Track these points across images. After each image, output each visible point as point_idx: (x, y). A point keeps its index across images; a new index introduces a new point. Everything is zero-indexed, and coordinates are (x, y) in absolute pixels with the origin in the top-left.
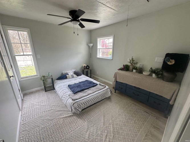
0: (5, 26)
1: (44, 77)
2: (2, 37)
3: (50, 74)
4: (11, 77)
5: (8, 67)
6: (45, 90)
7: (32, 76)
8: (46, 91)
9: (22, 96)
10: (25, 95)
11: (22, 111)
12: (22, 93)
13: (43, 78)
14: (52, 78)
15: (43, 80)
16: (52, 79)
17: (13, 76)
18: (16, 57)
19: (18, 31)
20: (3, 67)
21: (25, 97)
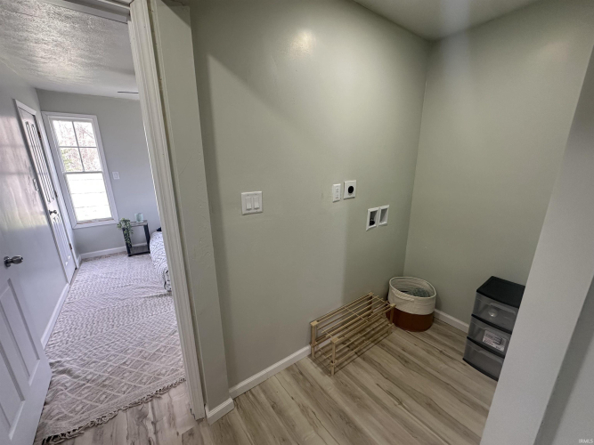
0: (47, 113)
1: (125, 221)
2: (40, 136)
3: (142, 215)
4: (51, 213)
5: (48, 193)
6: (129, 252)
7: (100, 220)
8: (130, 256)
9: (77, 261)
10: (83, 261)
11: (71, 284)
12: (77, 257)
13: (123, 225)
14: (145, 224)
15: (124, 230)
16: (146, 228)
17: (55, 212)
18: (68, 175)
19: (73, 121)
20: (37, 192)
21: (83, 265)
